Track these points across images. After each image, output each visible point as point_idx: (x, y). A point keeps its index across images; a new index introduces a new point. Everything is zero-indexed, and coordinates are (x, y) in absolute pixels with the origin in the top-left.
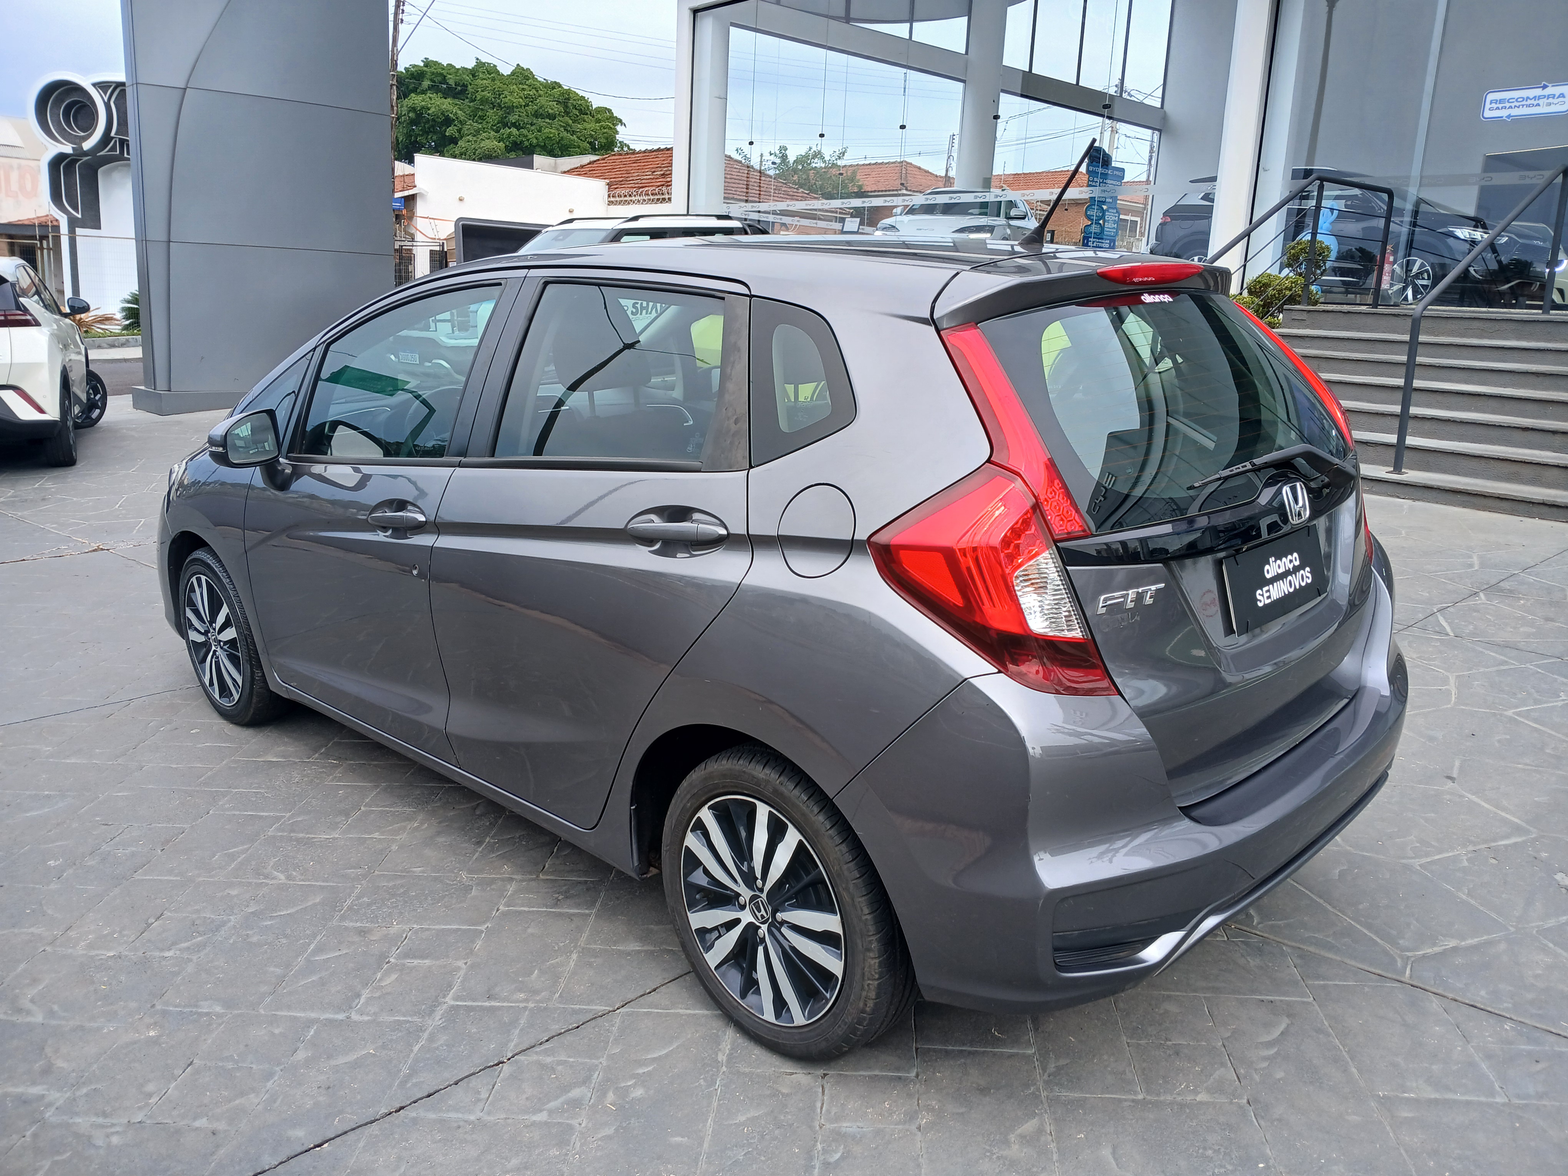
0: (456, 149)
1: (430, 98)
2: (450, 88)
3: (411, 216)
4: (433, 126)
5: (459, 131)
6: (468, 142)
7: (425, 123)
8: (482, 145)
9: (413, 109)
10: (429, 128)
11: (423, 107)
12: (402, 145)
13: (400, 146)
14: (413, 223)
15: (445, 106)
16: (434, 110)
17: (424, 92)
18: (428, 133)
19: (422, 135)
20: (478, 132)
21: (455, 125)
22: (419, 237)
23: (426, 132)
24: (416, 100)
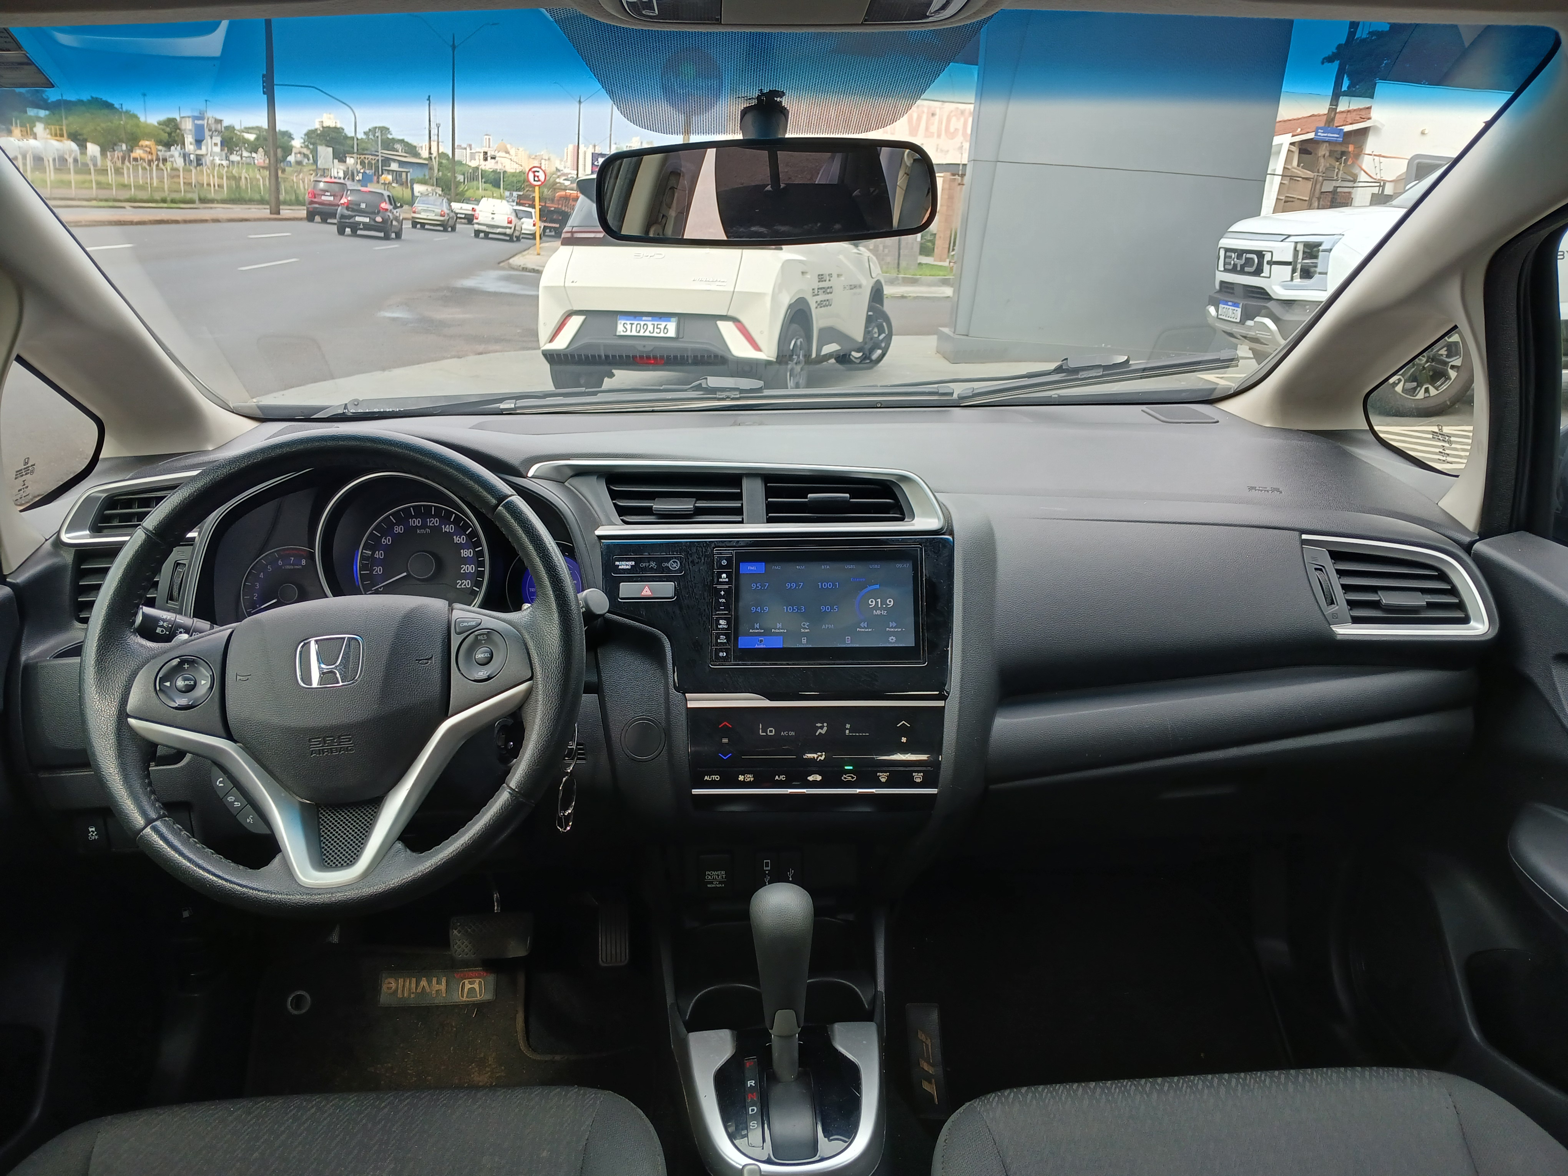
3: (1359, 153)
14: (1359, 162)
22: (1363, 177)
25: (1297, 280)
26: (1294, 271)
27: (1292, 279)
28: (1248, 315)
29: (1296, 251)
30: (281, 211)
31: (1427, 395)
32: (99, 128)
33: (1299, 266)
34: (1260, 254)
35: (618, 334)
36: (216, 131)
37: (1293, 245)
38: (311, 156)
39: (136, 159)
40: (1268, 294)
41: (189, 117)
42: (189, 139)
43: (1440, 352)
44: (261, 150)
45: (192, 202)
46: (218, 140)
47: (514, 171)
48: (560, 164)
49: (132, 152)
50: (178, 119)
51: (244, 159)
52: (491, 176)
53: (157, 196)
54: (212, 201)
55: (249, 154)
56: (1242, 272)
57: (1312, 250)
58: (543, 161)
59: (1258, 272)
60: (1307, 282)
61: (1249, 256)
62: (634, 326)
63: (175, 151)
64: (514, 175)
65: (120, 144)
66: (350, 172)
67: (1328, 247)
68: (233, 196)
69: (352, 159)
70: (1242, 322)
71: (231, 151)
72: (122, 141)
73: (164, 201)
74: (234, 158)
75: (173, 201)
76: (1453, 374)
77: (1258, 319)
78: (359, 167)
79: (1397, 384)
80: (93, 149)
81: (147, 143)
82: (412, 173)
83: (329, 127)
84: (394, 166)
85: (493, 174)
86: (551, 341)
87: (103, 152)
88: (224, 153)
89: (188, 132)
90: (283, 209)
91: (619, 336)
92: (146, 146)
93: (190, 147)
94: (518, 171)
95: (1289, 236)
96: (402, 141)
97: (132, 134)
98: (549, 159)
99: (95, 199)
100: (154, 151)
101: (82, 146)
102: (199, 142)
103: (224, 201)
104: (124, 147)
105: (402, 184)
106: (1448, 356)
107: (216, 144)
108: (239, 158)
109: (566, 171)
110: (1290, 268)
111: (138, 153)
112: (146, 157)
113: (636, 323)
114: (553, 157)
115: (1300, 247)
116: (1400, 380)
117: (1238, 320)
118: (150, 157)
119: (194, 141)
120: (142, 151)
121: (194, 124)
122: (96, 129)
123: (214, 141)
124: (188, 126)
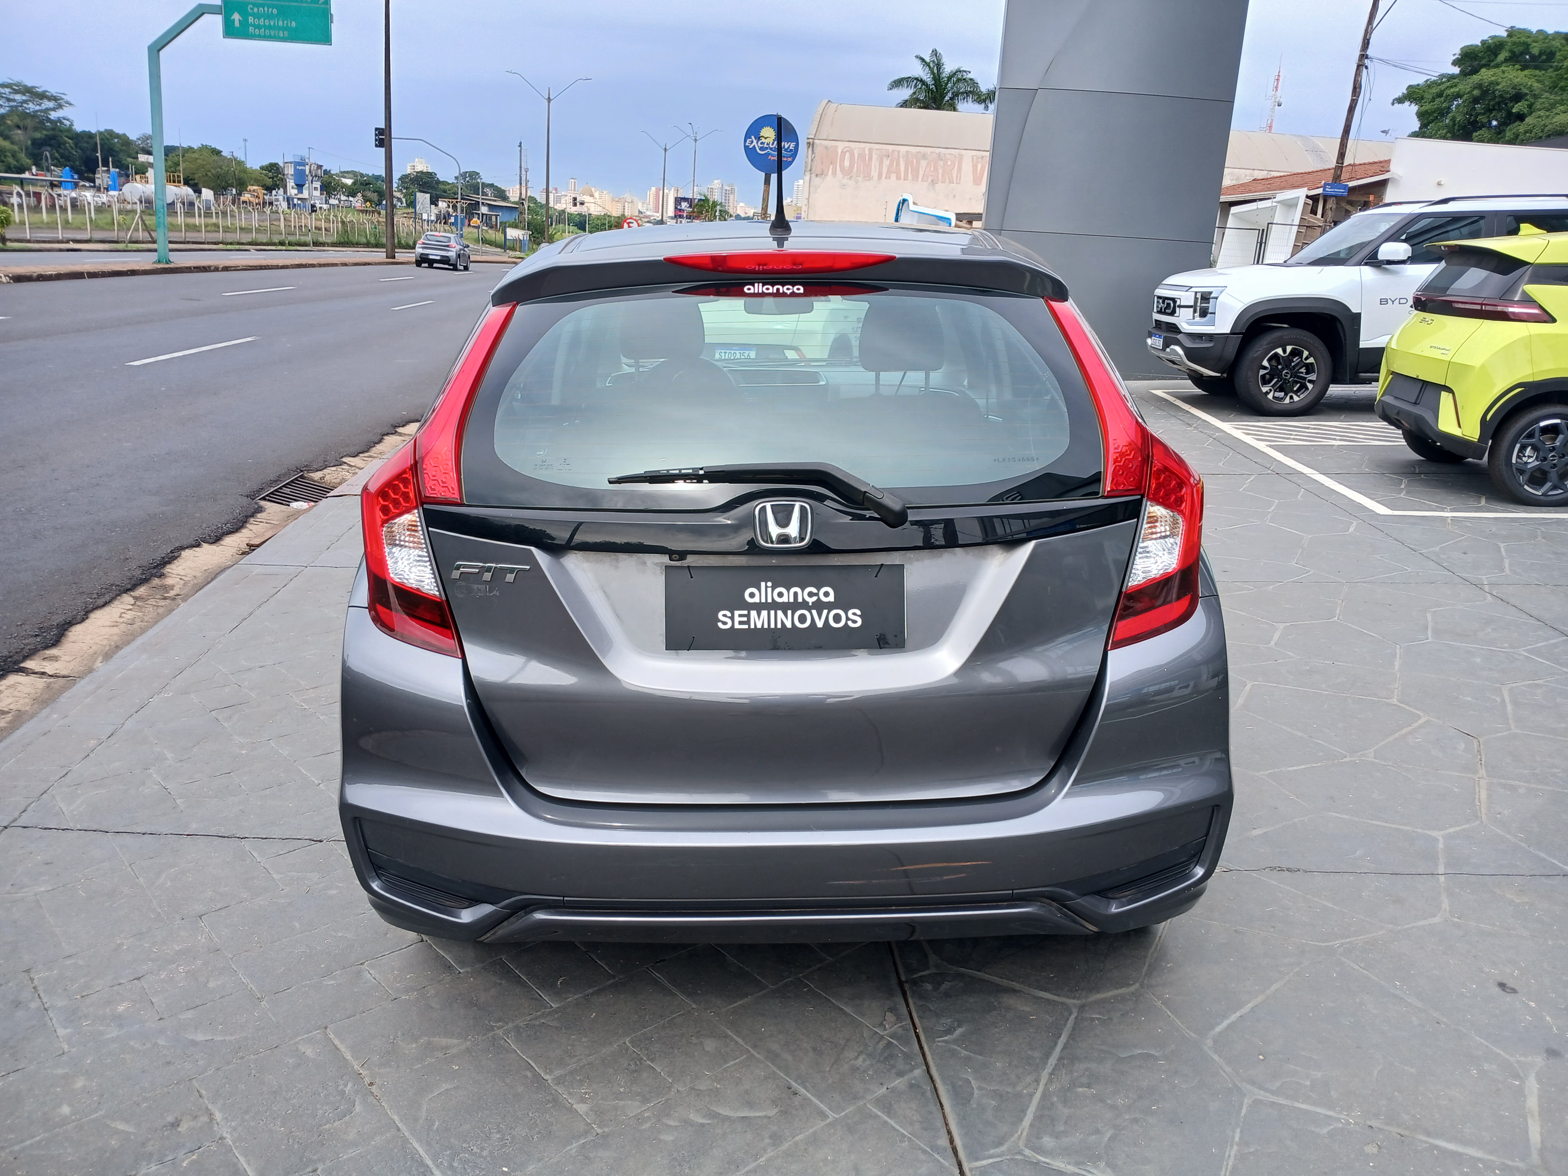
0: (1521, 127)
1: (1503, 72)
2: (1533, 58)
4: (1499, 104)
5: (1530, 106)
6: (1539, 117)
7: (1490, 101)
8: (1555, 120)
9: (1479, 86)
10: (1493, 106)
11: (1491, 83)
12: (1459, 126)
13: (1456, 127)
15: (1518, 80)
16: (1504, 84)
17: (1497, 66)
18: (1491, 111)
19: (1483, 114)
20: (1553, 106)
21: (1527, 100)
23: (1489, 110)
24: (1486, 75)
25: (1198, 319)
26: (1195, 312)
27: (1194, 318)
28: (1166, 345)
29: (1196, 299)
30: (396, 254)
31: (1292, 401)
32: (209, 174)
33: (1198, 308)
34: (1174, 300)
36: (316, 176)
37: (1194, 294)
38: (404, 200)
39: (245, 202)
40: (1178, 328)
41: (291, 163)
42: (291, 183)
43: (1301, 371)
44: (359, 195)
45: (305, 244)
46: (317, 184)
47: (599, 214)
48: (643, 206)
49: (241, 195)
50: (281, 165)
51: (342, 202)
52: (577, 219)
53: (276, 239)
54: (323, 244)
55: (347, 198)
56: (1165, 313)
57: (1206, 297)
58: (626, 204)
59: (1172, 313)
60: (1204, 320)
61: (1169, 301)
62: (727, 354)
63: (278, 195)
64: (598, 218)
65: (230, 189)
66: (442, 216)
67: (1216, 296)
68: (342, 240)
69: (444, 203)
70: (1164, 349)
71: (329, 195)
72: (232, 186)
73: (282, 243)
74: (333, 201)
75: (290, 244)
76: (1310, 386)
77: (1172, 347)
78: (451, 210)
79: (1269, 393)
80: (207, 194)
81: (255, 188)
82: (502, 217)
83: (422, 172)
84: (484, 210)
85: (578, 216)
87: (216, 196)
88: (324, 197)
89: (290, 177)
90: (398, 252)
92: (254, 191)
93: (292, 192)
94: (603, 214)
95: (1191, 287)
96: (491, 186)
97: (240, 179)
98: (632, 202)
99: (221, 243)
100: (261, 196)
101: (198, 191)
102: (300, 186)
103: (334, 245)
104: (234, 191)
105: (491, 227)
106: (1307, 373)
107: (316, 189)
108: (337, 202)
109: (648, 213)
110: (1192, 310)
111: (246, 197)
112: (255, 201)
113: (728, 351)
114: (635, 199)
115: (1199, 296)
116: (1271, 390)
117: (1161, 348)
118: (257, 201)
119: (296, 185)
120: (249, 196)
121: (295, 169)
122: (207, 175)
123: (314, 186)
124: (290, 171)
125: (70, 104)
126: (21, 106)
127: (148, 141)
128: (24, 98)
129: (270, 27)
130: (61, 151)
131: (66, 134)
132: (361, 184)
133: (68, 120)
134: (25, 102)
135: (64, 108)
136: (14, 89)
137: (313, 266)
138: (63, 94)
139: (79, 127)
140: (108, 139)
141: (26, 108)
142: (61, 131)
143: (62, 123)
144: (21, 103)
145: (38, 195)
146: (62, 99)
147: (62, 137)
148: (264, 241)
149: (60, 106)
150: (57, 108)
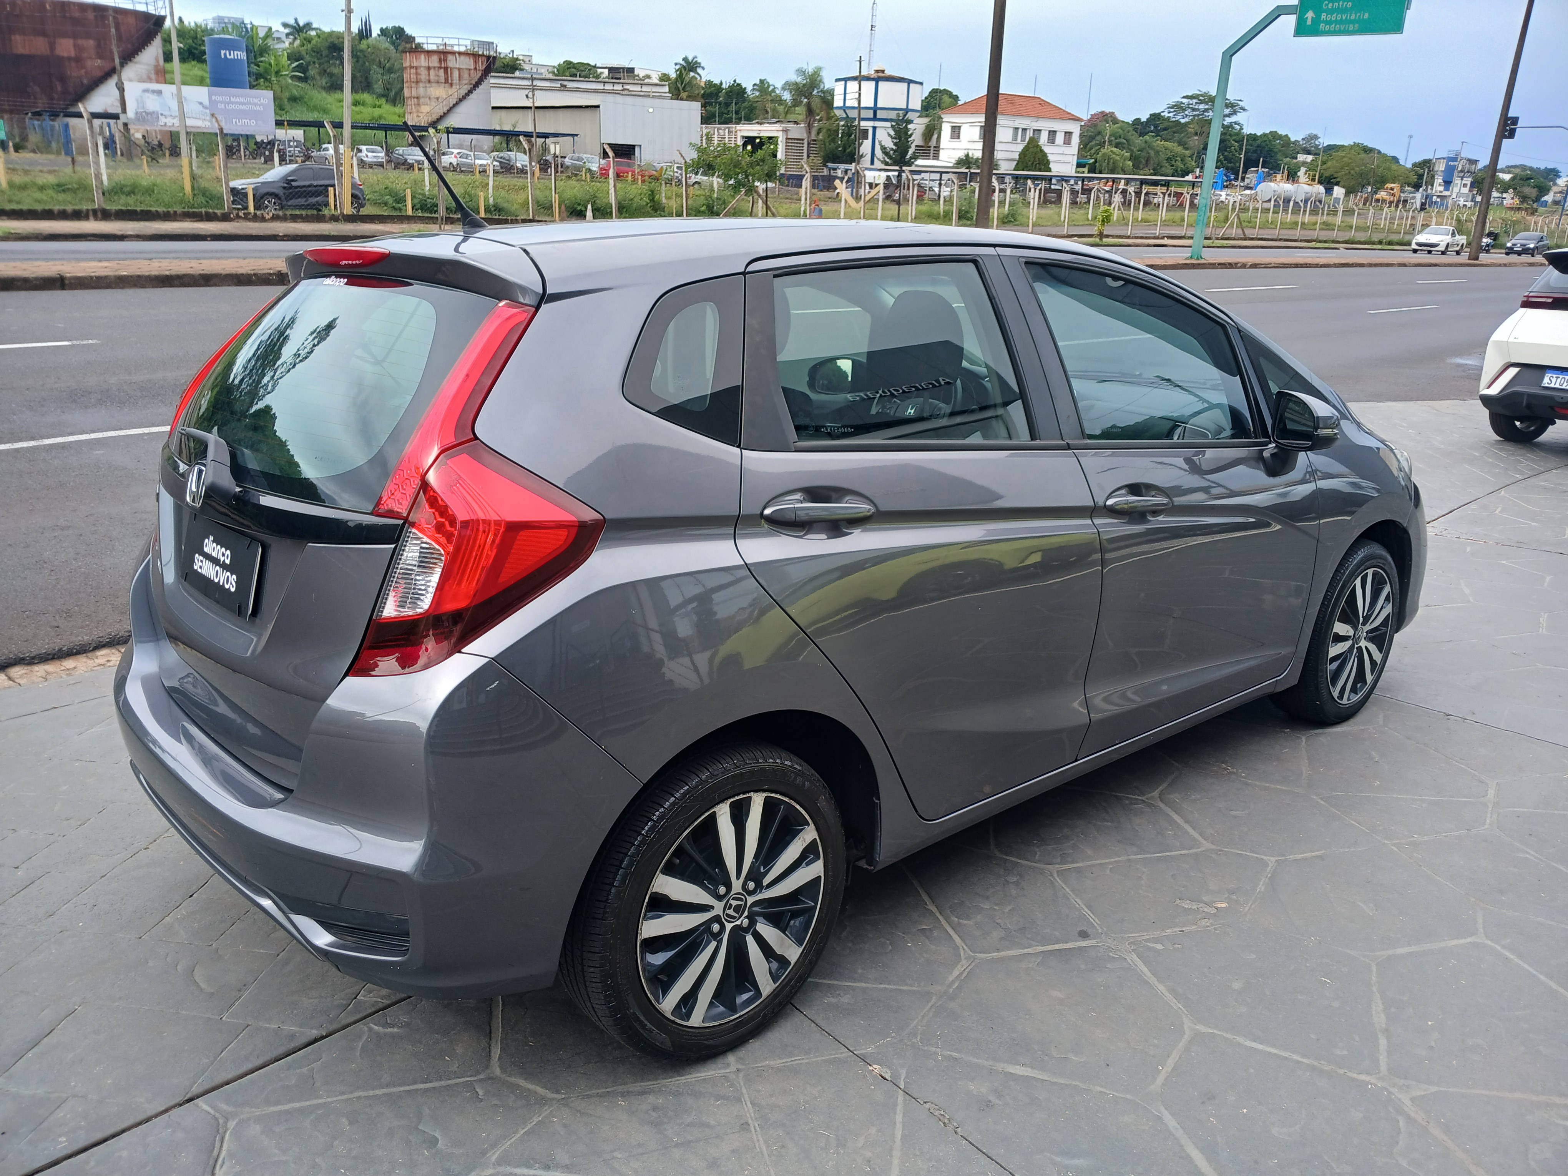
32: (1352, 172)
35: (1543, 385)
36: (1468, 172)
39: (1377, 200)
41: (1444, 158)
42: (1439, 180)
44: (1512, 191)
46: (1467, 181)
49: (1376, 194)
50: (1434, 161)
53: (1375, 238)
55: (1499, 195)
62: (1559, 380)
63: (1420, 192)
65: (1367, 186)
71: (1480, 192)
72: (1369, 184)
75: (1390, 243)
80: (1339, 192)
81: (1394, 185)
86: (1489, 387)
87: (1347, 194)
88: (1471, 194)
89: (1440, 173)
91: (1543, 387)
92: (1392, 189)
97: (1383, 177)
99: (1315, 241)
100: (1398, 193)
101: (1329, 191)
102: (1447, 183)
104: (1369, 189)
107: (1465, 185)
111: (1381, 195)
112: (1389, 198)
113: (1561, 377)
118: (1392, 199)
119: (1444, 181)
120: (1385, 193)
121: (1447, 165)
122: (1350, 173)
123: (1464, 182)
124: (1441, 167)
125: (1244, 110)
126: (1203, 115)
127: (1312, 141)
128: (1207, 107)
129: (1341, 22)
130: (1226, 154)
131: (1234, 138)
132: (1521, 179)
133: (1238, 124)
134: (1206, 110)
135: (1238, 114)
136: (1200, 100)
137: (1361, 265)
138: (1240, 100)
139: (1247, 131)
140: (1270, 141)
141: (1206, 116)
142: (1231, 135)
143: (1233, 128)
144: (1203, 111)
145: (1178, 195)
146: (1238, 105)
147: (1229, 141)
148: (1362, 240)
149: (1235, 113)
150: (1232, 114)
